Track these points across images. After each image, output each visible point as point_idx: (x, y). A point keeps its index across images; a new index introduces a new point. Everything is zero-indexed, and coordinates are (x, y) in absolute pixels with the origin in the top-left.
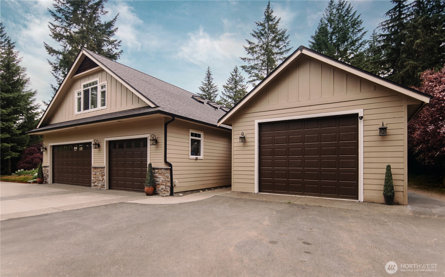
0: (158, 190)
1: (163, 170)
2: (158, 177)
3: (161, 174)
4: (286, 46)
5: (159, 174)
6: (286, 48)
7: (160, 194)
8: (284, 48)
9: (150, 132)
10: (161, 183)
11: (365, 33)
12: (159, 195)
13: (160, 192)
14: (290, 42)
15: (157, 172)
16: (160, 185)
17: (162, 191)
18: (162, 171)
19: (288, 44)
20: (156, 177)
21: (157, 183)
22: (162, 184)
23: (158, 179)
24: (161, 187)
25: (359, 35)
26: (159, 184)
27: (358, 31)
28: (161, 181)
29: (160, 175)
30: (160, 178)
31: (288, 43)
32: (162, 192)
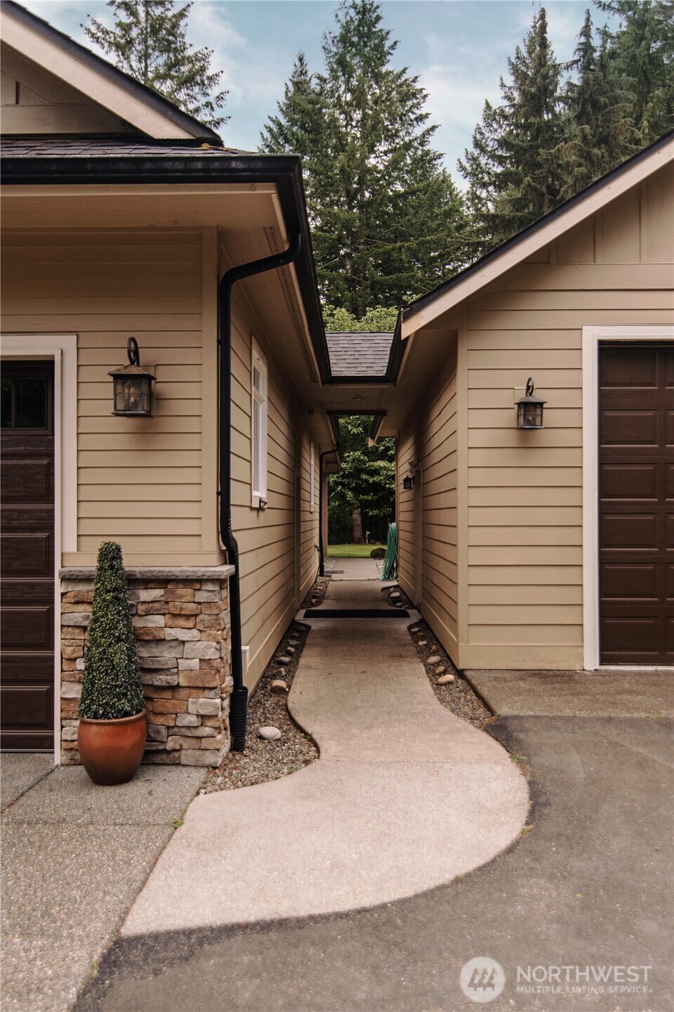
0: (164, 731)
1: (210, 587)
2: (164, 640)
3: (188, 617)
4: (214, 106)
5: (174, 616)
6: (213, 113)
7: (185, 757)
8: (207, 111)
9: (75, 323)
10: (189, 678)
11: (433, 128)
12: (178, 764)
13: (186, 744)
14: (226, 97)
15: (157, 605)
16: (183, 693)
17: (207, 731)
18: (202, 596)
19: (221, 102)
20: (148, 642)
21: (160, 680)
22: (204, 688)
23: (167, 655)
24: (192, 708)
25: (418, 131)
26: (175, 688)
27: (416, 119)
28: (195, 664)
29: (182, 622)
30: (183, 642)
31: (219, 98)
32: (205, 743)
